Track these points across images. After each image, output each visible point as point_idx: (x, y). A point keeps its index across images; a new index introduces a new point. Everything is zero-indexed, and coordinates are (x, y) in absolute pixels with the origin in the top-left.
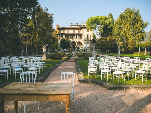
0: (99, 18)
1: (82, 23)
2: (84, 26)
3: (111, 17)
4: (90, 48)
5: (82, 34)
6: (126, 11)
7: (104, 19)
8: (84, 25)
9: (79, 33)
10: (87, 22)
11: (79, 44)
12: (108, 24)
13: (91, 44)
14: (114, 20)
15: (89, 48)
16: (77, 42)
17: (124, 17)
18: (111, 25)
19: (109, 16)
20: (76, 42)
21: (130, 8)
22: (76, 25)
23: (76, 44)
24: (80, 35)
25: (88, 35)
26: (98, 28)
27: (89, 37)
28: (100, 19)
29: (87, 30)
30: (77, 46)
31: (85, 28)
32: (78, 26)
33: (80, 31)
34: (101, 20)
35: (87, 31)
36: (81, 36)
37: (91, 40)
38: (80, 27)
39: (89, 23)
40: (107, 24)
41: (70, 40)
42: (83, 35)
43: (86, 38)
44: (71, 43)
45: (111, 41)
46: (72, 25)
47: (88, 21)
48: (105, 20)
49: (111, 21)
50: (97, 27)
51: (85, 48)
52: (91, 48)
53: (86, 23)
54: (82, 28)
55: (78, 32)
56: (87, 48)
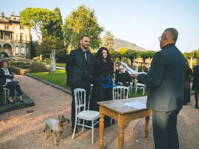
0: (41, 11)
1: (12, 14)
2: (15, 20)
3: (58, 13)
4: (25, 55)
5: (12, 32)
6: (80, 8)
7: (49, 14)
8: (15, 18)
9: (7, 30)
10: (22, 14)
11: (7, 48)
12: (54, 21)
14: (61, 17)
16: (4, 44)
17: (78, 16)
18: (58, 25)
19: (55, 11)
21: (85, 6)
23: (2, 46)
24: (9, 33)
25: (22, 35)
26: (39, 26)
27: (24, 39)
28: (43, 13)
29: (21, 26)
30: (3, 51)
31: (18, 23)
32: (4, 19)
33: (8, 26)
34: (45, 15)
35: (21, 28)
36: (9, 35)
37: (26, 43)
38: (8, 20)
39: (25, 16)
40: (52, 21)
42: (13, 34)
43: (19, 38)
45: (58, 46)
47: (24, 12)
48: (50, 16)
49: (58, 19)
50: (38, 24)
51: (18, 54)
52: (27, 54)
53: (19, 15)
54: (11, 22)
55: (5, 29)
56: (21, 54)
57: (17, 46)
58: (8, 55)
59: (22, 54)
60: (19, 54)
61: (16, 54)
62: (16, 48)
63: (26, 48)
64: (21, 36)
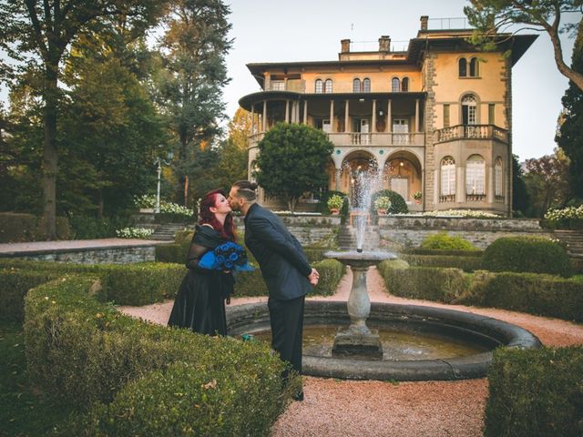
4: (490, 199)
5: (422, 97)
9: (401, 90)
11: (400, 176)
13: (498, 168)
15: (483, 196)
16: (388, 152)
20: (375, 152)
22: (377, 48)
23: (381, 165)
25: (468, 103)
27: (480, 117)
29: (462, 63)
30: (387, 187)
32: (389, 58)
33: (405, 80)
37: (494, 140)
41: (335, 139)
42: (428, 103)
44: (338, 165)
46: (348, 53)
51: (453, 197)
52: (496, 197)
55: (394, 88)
56: (468, 196)
57: (446, 158)
58: (407, 203)
59: (472, 195)
60: (460, 198)
61: (443, 198)
62: (444, 168)
63: (493, 167)
64: (465, 108)
